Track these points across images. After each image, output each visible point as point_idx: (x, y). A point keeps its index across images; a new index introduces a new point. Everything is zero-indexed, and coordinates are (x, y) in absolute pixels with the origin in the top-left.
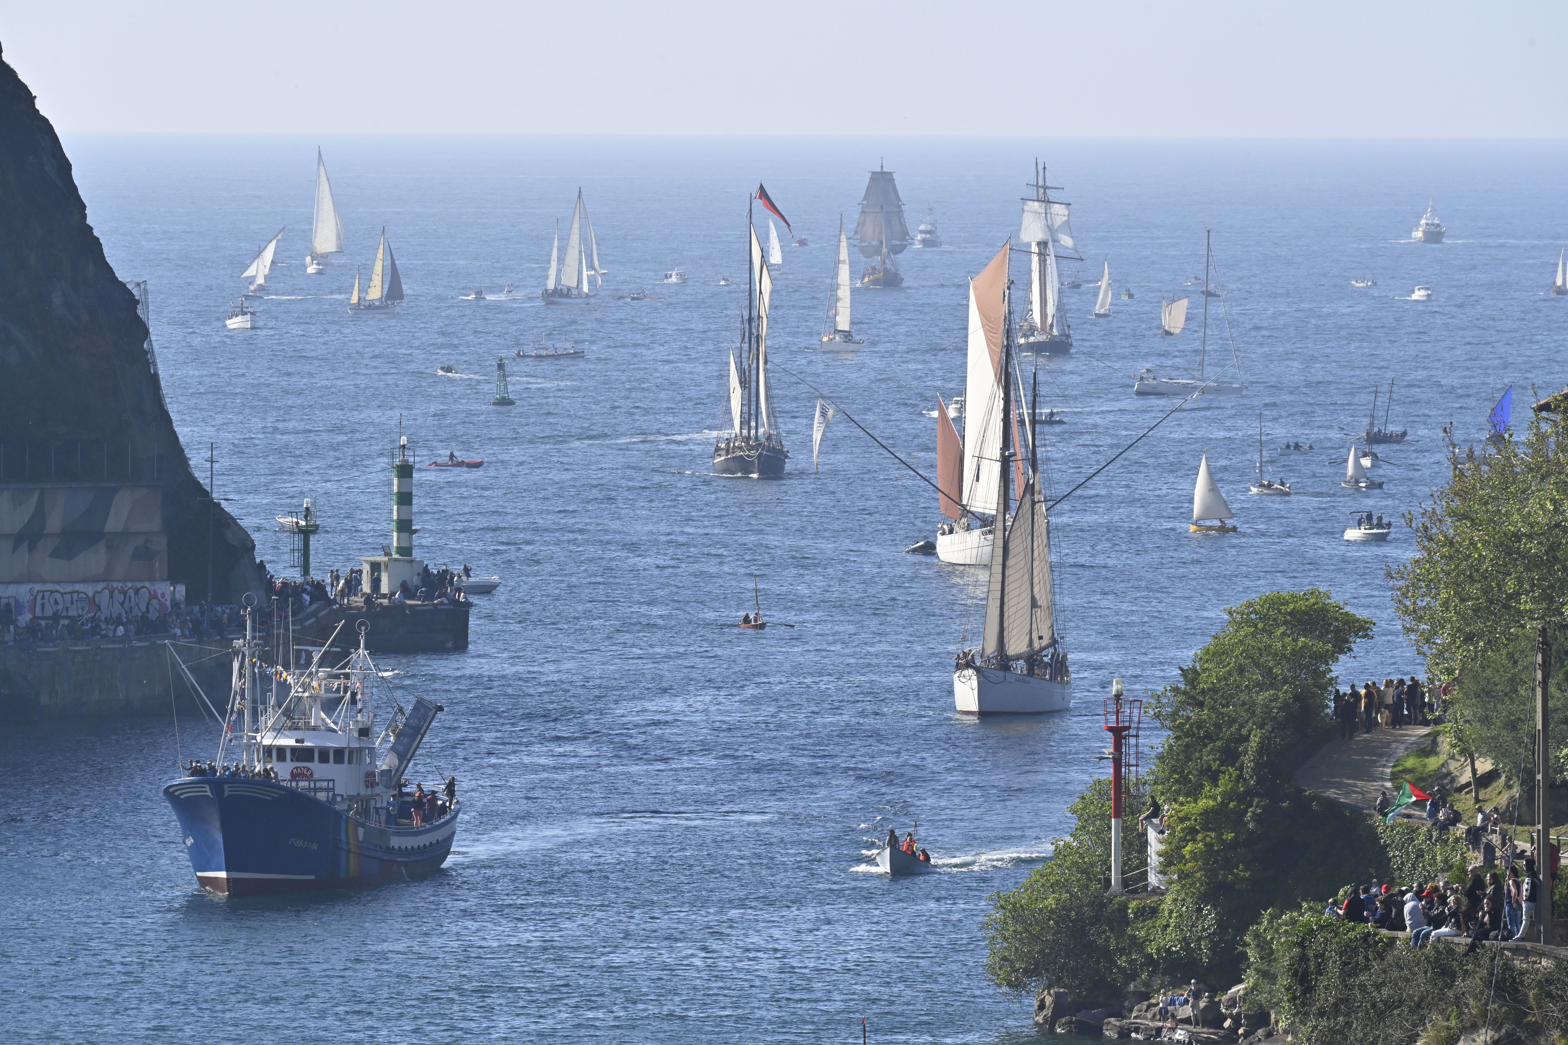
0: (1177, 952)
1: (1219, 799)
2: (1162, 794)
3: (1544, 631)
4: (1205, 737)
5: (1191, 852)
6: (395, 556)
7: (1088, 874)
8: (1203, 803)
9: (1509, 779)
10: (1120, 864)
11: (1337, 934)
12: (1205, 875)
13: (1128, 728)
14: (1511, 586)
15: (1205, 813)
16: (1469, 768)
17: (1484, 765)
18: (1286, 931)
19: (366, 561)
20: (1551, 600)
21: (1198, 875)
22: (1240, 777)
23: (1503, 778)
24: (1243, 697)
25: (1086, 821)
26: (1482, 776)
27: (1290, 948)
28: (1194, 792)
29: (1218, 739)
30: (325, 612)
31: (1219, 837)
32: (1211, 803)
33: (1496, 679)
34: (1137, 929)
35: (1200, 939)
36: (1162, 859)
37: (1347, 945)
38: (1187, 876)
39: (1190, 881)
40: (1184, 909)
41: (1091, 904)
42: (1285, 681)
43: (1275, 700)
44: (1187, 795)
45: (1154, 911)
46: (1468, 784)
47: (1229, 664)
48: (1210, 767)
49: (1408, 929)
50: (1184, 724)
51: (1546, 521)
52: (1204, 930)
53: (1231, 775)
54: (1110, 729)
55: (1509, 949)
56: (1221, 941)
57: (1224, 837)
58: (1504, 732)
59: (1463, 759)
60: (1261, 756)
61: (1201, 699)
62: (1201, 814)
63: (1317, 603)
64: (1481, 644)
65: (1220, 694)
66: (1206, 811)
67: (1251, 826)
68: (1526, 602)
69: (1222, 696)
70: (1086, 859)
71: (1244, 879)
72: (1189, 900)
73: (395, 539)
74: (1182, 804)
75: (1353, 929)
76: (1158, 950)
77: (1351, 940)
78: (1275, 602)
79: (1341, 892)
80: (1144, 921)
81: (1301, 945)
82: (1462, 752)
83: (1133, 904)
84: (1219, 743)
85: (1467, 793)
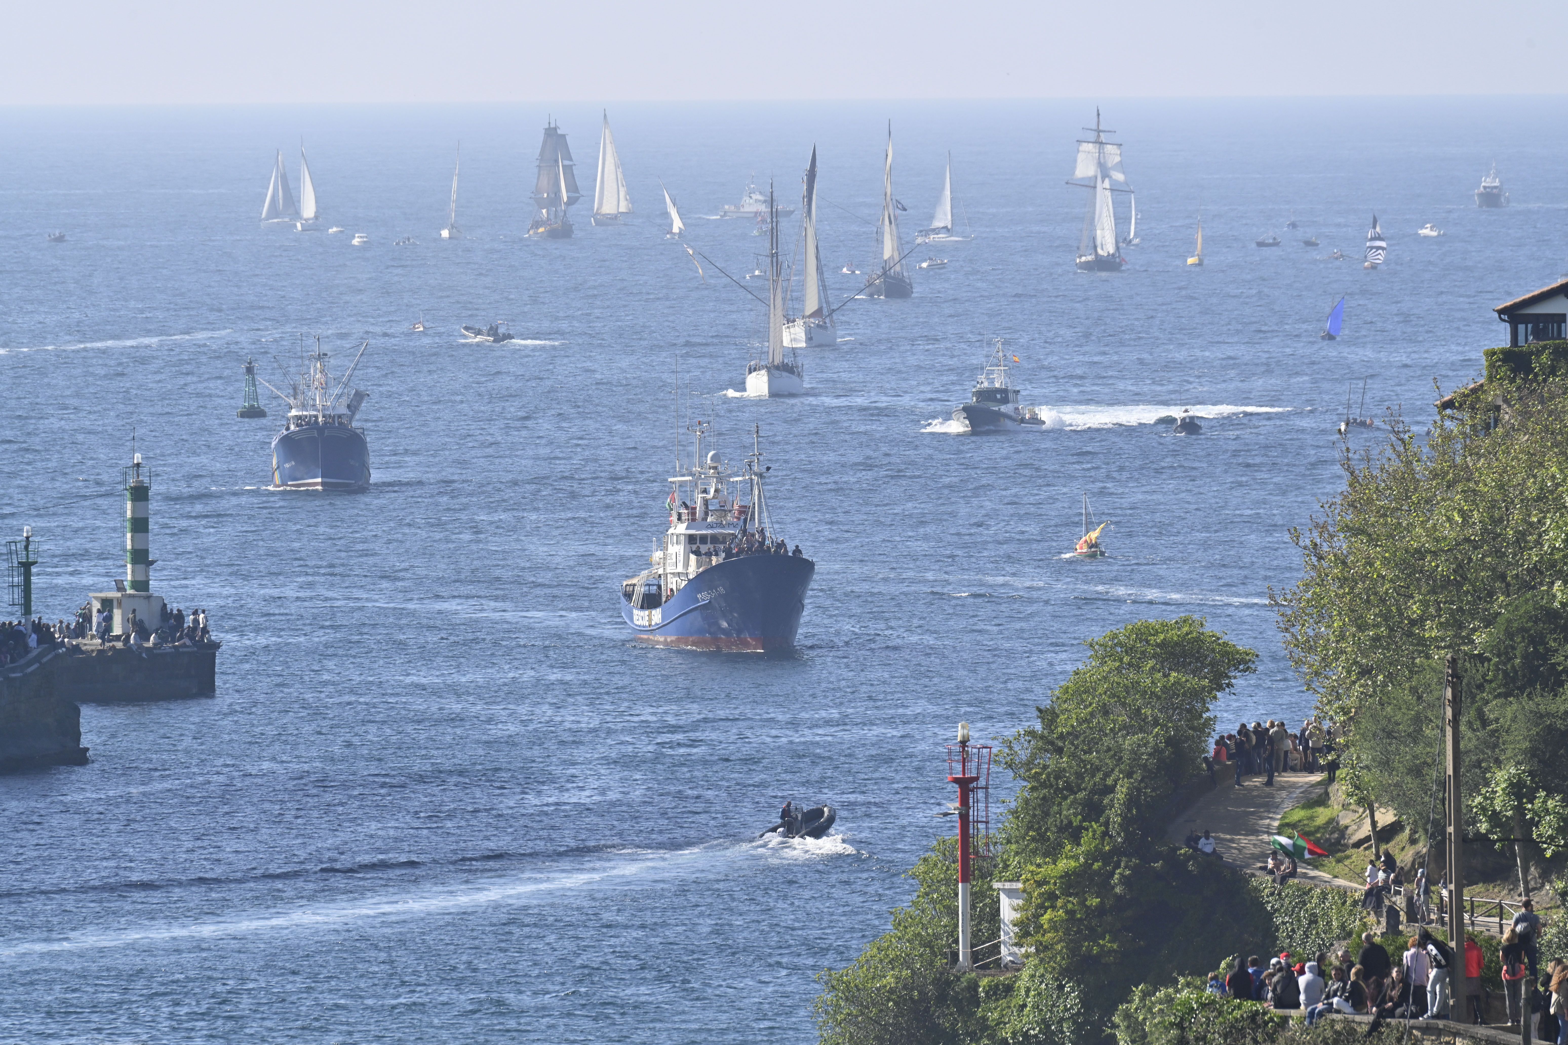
0: (1036, 1036)
1: (1082, 860)
2: (1017, 853)
3: (1454, 661)
4: (1064, 788)
5: (1050, 920)
6: (130, 591)
7: (932, 948)
8: (1063, 865)
9: (1414, 832)
10: (969, 935)
11: (1220, 1013)
12: (1067, 947)
13: (976, 779)
14: (1415, 610)
15: (1066, 875)
16: (1368, 821)
17: (1385, 817)
18: (1161, 1010)
19: (96, 598)
20: (1461, 627)
21: (1059, 947)
22: (1105, 834)
23: (1407, 831)
24: (1107, 741)
25: (929, 886)
26: (1384, 828)
27: (1167, 1030)
28: (1053, 852)
29: (1080, 790)
30: (50, 657)
31: (1083, 903)
32: (1073, 864)
33: (1398, 718)
34: (990, 1010)
35: (1061, 1021)
36: (1016, 929)
37: (1232, 1026)
38: (1046, 948)
39: (1049, 953)
40: (1043, 986)
41: (936, 982)
42: (1156, 723)
43: (1145, 745)
44: (1045, 855)
45: (1008, 989)
46: (1367, 839)
47: (1091, 704)
48: (1070, 823)
49: (1302, 1007)
50: (1041, 774)
51: (1453, 534)
52: (1066, 1010)
53: (1094, 831)
54: (956, 781)
55: (1417, 1028)
56: (1086, 1022)
57: (1088, 903)
58: (1409, 779)
59: (1361, 810)
60: (1129, 810)
61: (1060, 744)
62: (1061, 877)
63: (1191, 633)
64: (1380, 677)
65: (1082, 738)
66: (1067, 873)
67: (1118, 890)
68: (1431, 628)
69: (1084, 741)
70: (930, 931)
71: (1111, 951)
72: (1048, 976)
73: (129, 571)
74: (1039, 866)
75: (1239, 1007)
76: (1014, 1034)
77: (1236, 1020)
78: (1143, 634)
79: (1223, 965)
80: (997, 1000)
81: (1180, 1026)
82: (1360, 802)
83: (984, 982)
84: (1081, 795)
85: (1366, 849)
